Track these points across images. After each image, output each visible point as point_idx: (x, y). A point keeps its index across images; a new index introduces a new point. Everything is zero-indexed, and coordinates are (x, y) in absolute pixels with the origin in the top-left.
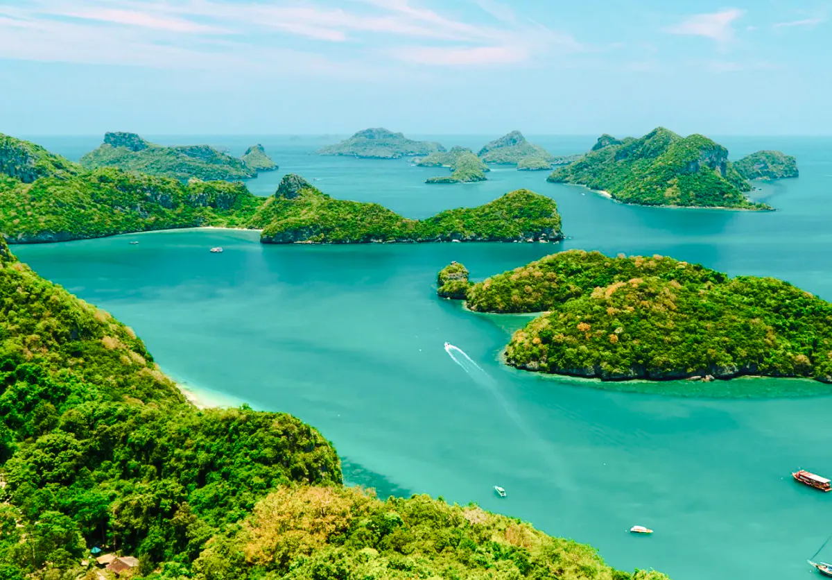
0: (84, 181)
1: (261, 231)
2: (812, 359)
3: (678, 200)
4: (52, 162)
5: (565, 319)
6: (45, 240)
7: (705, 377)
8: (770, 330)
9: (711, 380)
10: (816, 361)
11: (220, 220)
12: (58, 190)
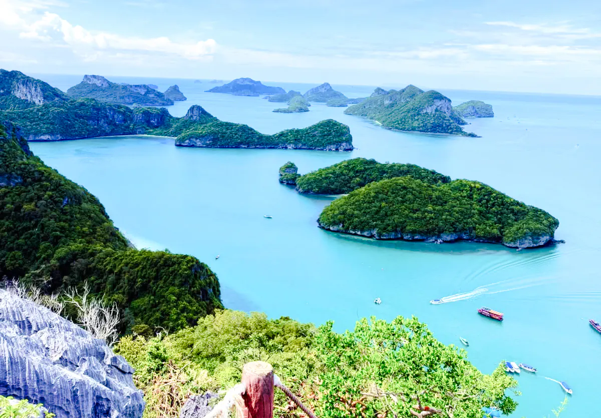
0: (71, 105)
1: (176, 138)
2: (501, 233)
3: (421, 129)
4: (53, 92)
5: (354, 200)
6: (45, 139)
7: (437, 241)
8: (477, 213)
9: (440, 243)
10: (504, 234)
11: (151, 130)
12: (56, 110)
